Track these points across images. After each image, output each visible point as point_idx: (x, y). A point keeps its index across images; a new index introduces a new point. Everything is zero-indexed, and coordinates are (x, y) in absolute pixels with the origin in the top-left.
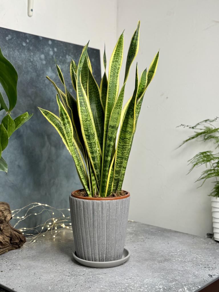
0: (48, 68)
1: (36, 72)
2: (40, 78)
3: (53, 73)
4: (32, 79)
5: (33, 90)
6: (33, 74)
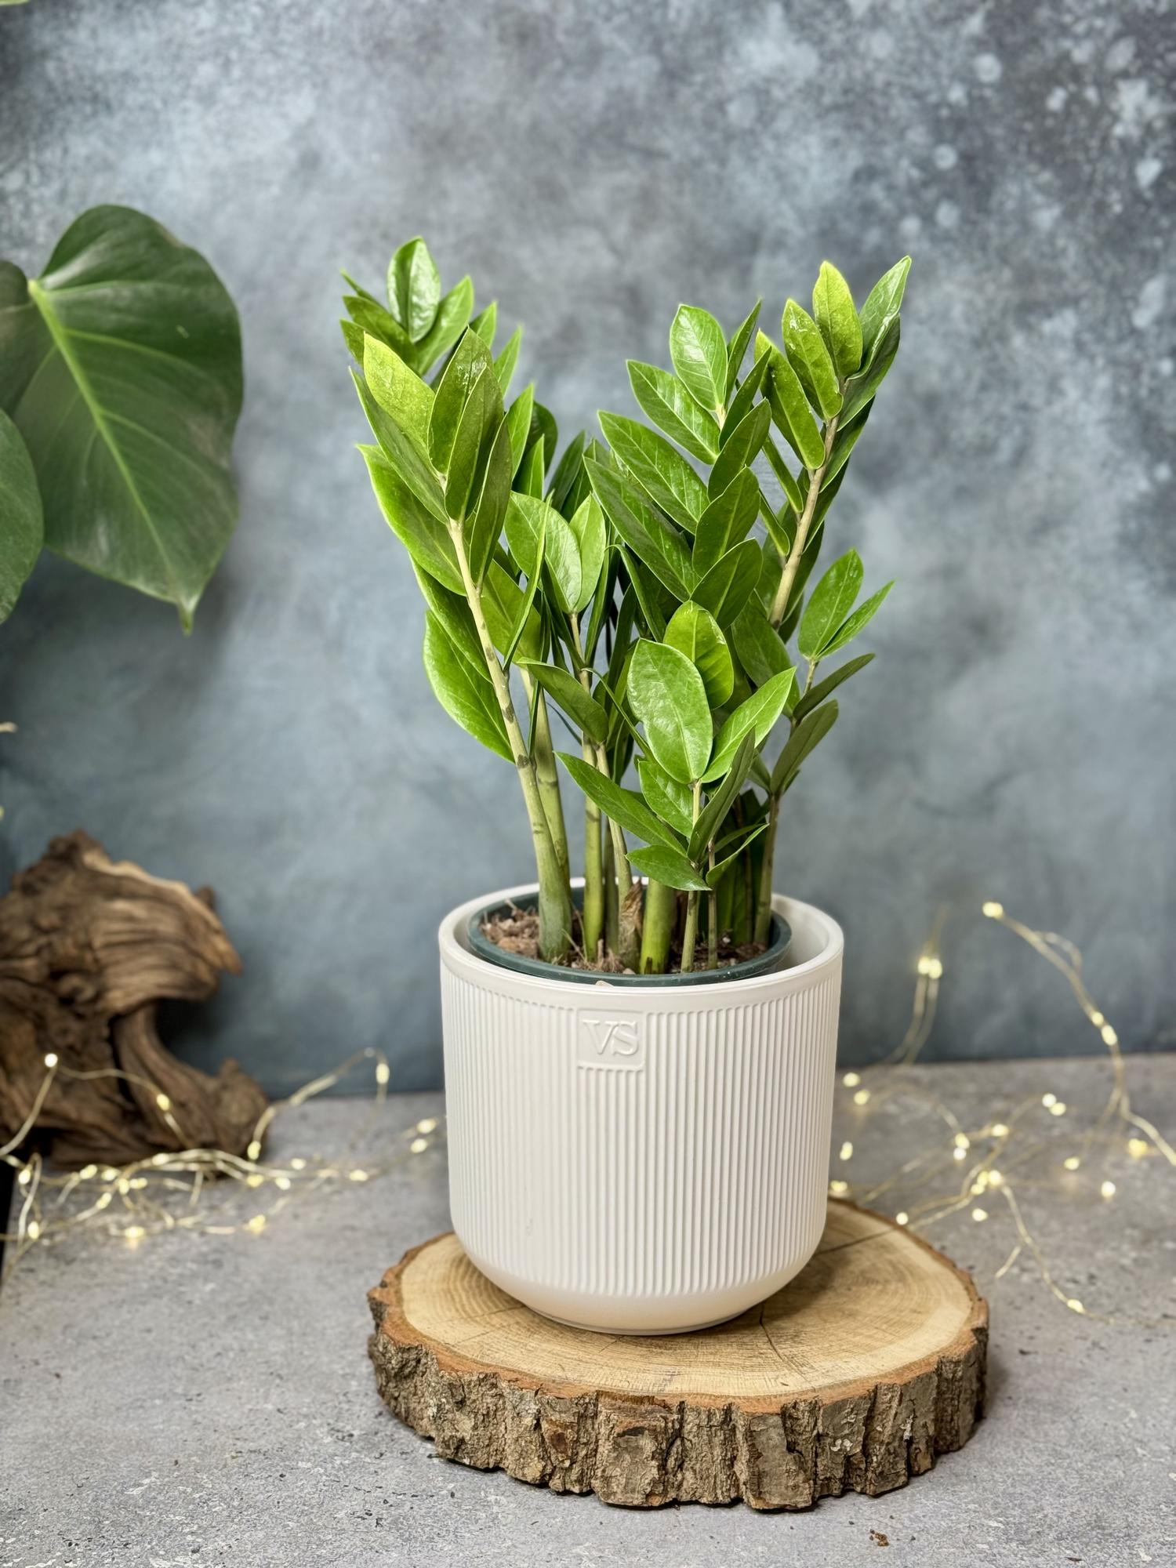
0: (763, 11)
1: (657, 48)
2: (685, 93)
3: (798, 42)
4: (620, 98)
5: (622, 177)
6: (634, 64)
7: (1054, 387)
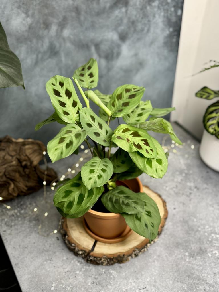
7: (154, 16)
